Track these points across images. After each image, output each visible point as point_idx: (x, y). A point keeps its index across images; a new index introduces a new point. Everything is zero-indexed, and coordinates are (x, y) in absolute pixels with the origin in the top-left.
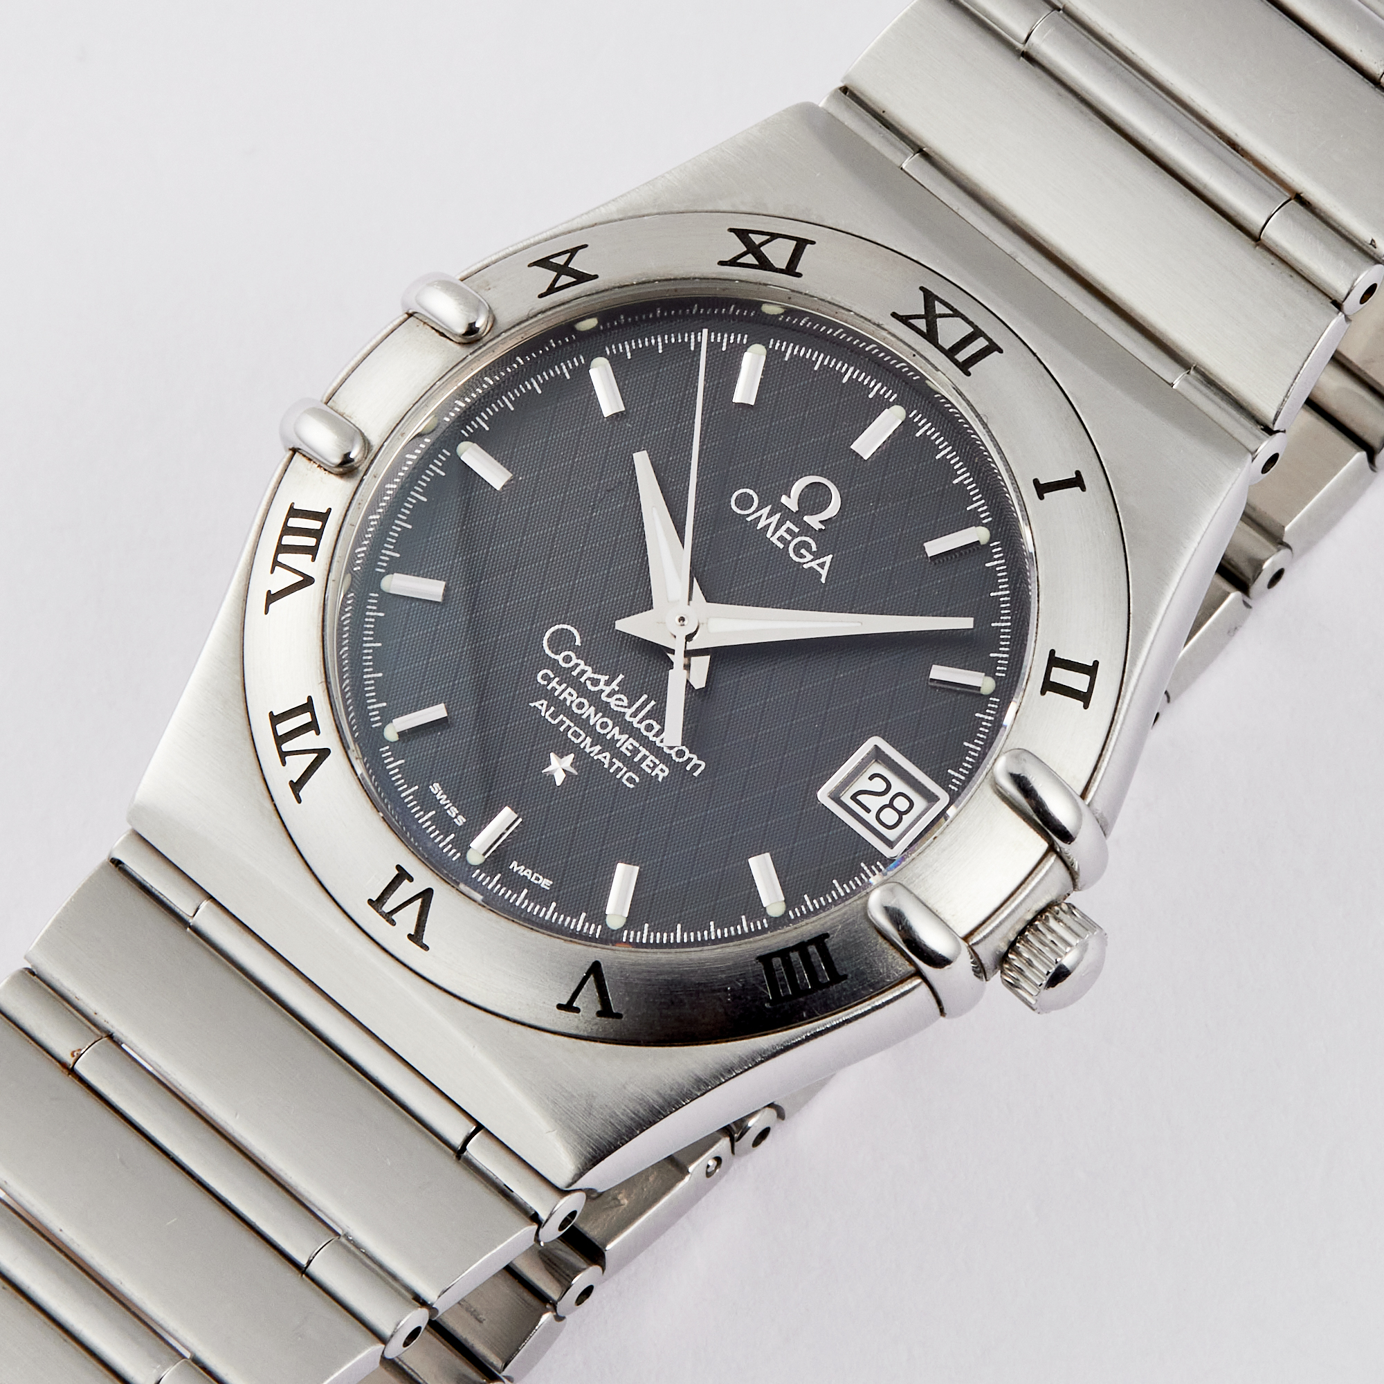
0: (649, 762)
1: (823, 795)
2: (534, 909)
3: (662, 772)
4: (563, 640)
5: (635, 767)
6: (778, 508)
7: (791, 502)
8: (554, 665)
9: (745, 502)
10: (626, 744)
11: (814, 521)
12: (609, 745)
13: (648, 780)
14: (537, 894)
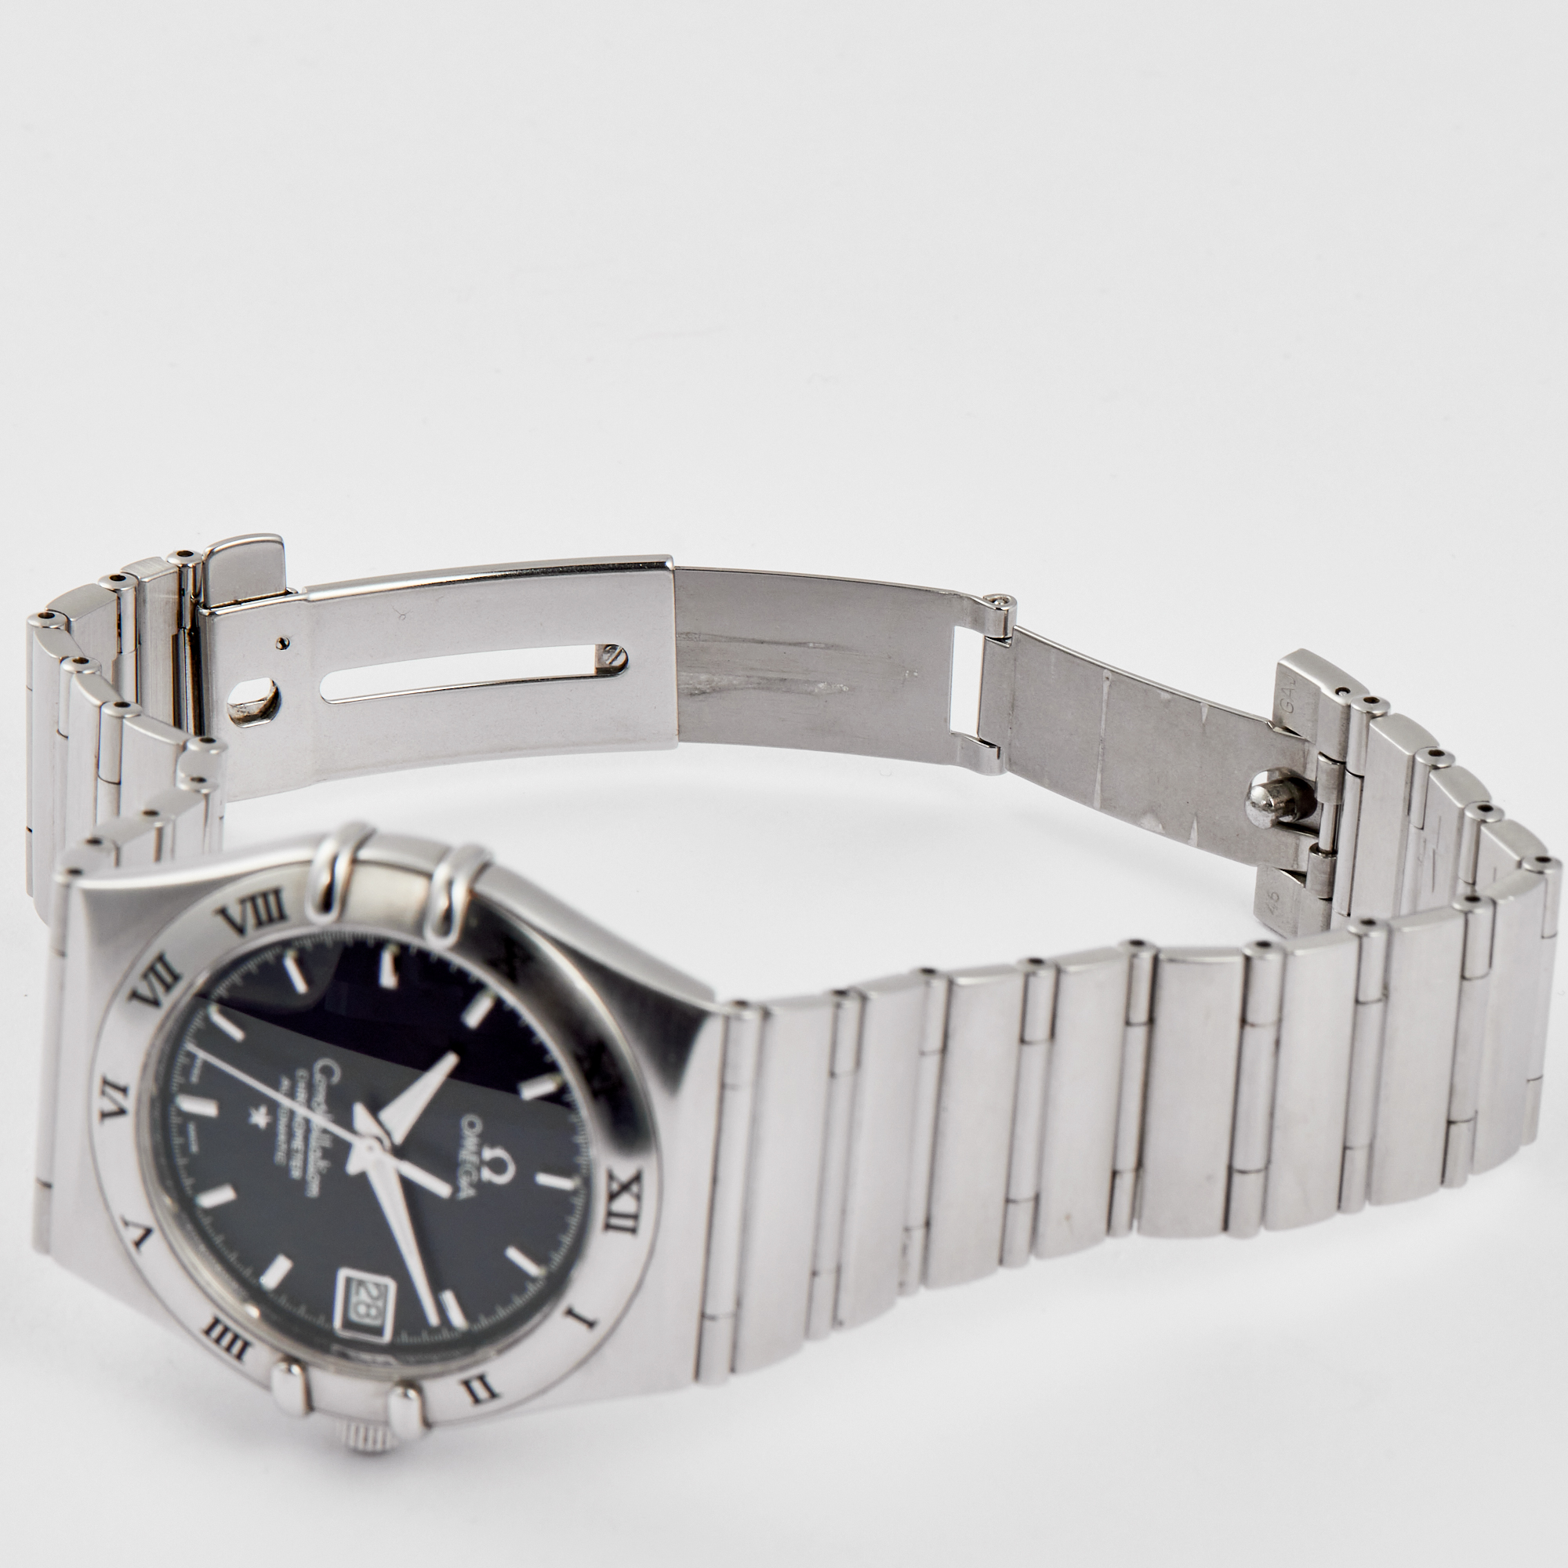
0: (296, 1163)
1: (343, 1274)
2: (177, 1151)
3: (296, 1174)
4: (327, 1072)
5: (290, 1154)
6: (480, 1146)
7: (488, 1154)
8: (311, 1076)
9: (472, 1125)
10: (298, 1143)
11: (487, 1174)
12: (290, 1135)
13: (286, 1169)
14: (185, 1148)
